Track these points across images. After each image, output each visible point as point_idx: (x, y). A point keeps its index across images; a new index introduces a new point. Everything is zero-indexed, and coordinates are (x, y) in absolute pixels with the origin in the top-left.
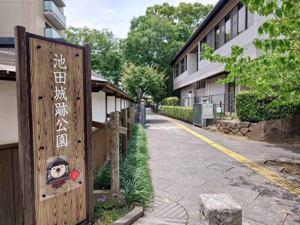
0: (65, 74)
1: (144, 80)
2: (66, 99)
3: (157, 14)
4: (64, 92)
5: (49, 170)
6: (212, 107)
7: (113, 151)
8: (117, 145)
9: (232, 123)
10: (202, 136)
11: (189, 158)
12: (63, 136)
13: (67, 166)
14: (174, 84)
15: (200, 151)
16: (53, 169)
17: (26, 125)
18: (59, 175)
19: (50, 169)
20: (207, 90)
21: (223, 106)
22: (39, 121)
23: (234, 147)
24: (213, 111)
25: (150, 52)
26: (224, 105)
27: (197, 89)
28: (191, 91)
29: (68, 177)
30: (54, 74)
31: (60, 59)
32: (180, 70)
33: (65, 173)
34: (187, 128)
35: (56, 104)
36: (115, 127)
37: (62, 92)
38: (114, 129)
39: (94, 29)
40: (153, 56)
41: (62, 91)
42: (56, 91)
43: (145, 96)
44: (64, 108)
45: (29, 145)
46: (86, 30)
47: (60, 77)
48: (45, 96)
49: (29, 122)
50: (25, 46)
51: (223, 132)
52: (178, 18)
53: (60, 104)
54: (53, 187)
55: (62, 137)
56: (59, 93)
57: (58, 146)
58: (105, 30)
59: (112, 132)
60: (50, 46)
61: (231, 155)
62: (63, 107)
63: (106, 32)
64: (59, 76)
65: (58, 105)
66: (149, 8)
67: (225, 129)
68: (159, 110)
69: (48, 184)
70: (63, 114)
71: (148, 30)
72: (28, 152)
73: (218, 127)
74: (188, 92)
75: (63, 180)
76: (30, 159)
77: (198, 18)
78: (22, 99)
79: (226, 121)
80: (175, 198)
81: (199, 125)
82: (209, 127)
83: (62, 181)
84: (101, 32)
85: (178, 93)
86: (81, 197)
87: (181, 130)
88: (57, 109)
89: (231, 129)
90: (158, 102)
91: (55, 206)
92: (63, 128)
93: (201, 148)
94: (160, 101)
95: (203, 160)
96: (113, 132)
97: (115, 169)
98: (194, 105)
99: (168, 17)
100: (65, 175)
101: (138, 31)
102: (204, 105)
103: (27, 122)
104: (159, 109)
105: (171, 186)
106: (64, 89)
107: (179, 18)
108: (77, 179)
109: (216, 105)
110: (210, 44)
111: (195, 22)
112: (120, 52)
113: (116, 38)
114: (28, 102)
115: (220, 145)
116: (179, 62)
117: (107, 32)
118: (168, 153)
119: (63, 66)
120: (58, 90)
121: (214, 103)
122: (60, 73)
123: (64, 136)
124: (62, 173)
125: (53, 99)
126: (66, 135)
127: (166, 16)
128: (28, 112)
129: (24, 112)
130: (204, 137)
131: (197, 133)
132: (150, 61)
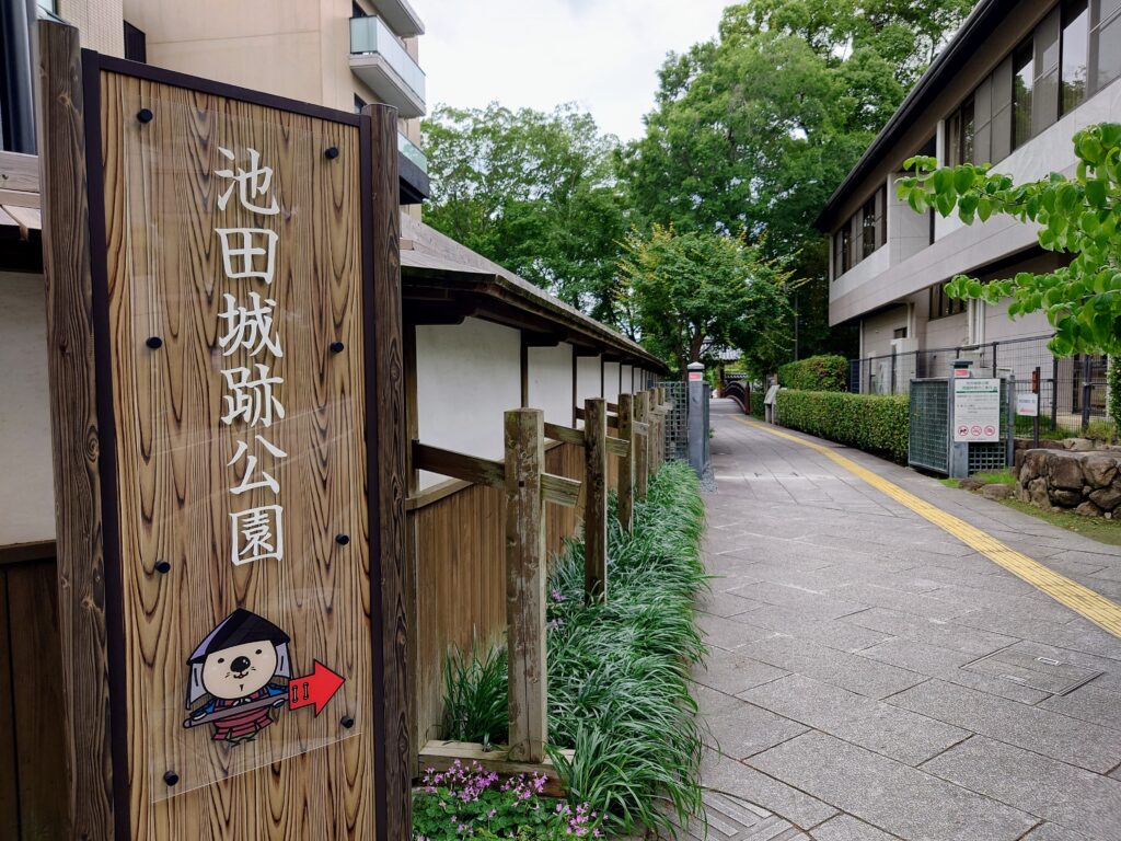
0: (273, 238)
1: (706, 288)
2: (277, 351)
3: (765, 28)
4: (269, 320)
5: (197, 666)
6: (998, 394)
7: (518, 580)
8: (535, 555)
9: (1091, 462)
10: (946, 515)
11: (885, 613)
12: (261, 513)
13: (282, 648)
14: (830, 301)
15: (934, 585)
16: (213, 658)
17: (82, 463)
18: (242, 686)
19: (202, 660)
20: (975, 320)
21: (1046, 388)
22: (146, 448)
23: (1105, 575)
24: (1001, 410)
25: (735, 181)
26: (1050, 385)
27: (931, 318)
28: (905, 330)
29: (286, 696)
30: (217, 237)
31: (248, 169)
32: (857, 245)
33: (275, 681)
34: (881, 478)
35: (228, 373)
36: (525, 474)
37: (259, 317)
38: (521, 484)
39: (526, 108)
40: (748, 194)
41: (258, 311)
42: (230, 314)
43: (712, 353)
44: (268, 389)
45: (100, 554)
46: (497, 115)
47: (248, 251)
48: (175, 337)
49: (100, 449)
50: (76, 111)
51: (1046, 500)
52: (851, 41)
53: (246, 372)
54: (213, 739)
55: (256, 519)
56: (243, 323)
57: (241, 558)
58: (564, 111)
59: (512, 497)
60: (202, 111)
61: (1089, 612)
62: (261, 387)
63: (570, 118)
64: (242, 247)
65: (238, 377)
66: (732, 11)
67: (1056, 488)
68: (770, 406)
69: (191, 726)
70: (263, 414)
71: (726, 96)
72: (90, 586)
73: (1022, 477)
74: (892, 333)
75: (265, 707)
76: (102, 615)
77: (935, 31)
78: (63, 349)
79: (1060, 454)
80: (800, 810)
81: (936, 468)
82: (982, 476)
83: (257, 716)
84: (550, 116)
85: (846, 338)
86: (351, 786)
87: (853, 487)
88: (234, 394)
89: (1086, 489)
90: (765, 373)
91: (227, 823)
92: (264, 480)
93: (940, 572)
94: (774, 371)
95: (946, 627)
96: (517, 497)
97: (528, 656)
98: (913, 383)
99: (810, 40)
100: (272, 685)
101: (687, 103)
102: (959, 385)
103: (89, 448)
104: (767, 401)
105: (786, 747)
106: (267, 305)
107: (855, 38)
108: (331, 704)
109: (1013, 383)
110: (988, 127)
111: (924, 50)
112: (620, 187)
113: (606, 137)
114: (92, 363)
115: (1030, 560)
116: (852, 212)
117: (573, 115)
118: (791, 585)
119: (265, 203)
120: (237, 305)
121: (1007, 376)
122: (247, 232)
123: (266, 515)
124: (256, 679)
125: (213, 347)
126: (279, 509)
127: (801, 36)
128: (93, 405)
129: (74, 403)
130: (956, 520)
131: (925, 504)
132: (734, 217)
